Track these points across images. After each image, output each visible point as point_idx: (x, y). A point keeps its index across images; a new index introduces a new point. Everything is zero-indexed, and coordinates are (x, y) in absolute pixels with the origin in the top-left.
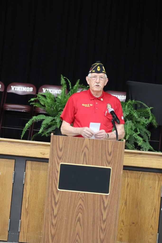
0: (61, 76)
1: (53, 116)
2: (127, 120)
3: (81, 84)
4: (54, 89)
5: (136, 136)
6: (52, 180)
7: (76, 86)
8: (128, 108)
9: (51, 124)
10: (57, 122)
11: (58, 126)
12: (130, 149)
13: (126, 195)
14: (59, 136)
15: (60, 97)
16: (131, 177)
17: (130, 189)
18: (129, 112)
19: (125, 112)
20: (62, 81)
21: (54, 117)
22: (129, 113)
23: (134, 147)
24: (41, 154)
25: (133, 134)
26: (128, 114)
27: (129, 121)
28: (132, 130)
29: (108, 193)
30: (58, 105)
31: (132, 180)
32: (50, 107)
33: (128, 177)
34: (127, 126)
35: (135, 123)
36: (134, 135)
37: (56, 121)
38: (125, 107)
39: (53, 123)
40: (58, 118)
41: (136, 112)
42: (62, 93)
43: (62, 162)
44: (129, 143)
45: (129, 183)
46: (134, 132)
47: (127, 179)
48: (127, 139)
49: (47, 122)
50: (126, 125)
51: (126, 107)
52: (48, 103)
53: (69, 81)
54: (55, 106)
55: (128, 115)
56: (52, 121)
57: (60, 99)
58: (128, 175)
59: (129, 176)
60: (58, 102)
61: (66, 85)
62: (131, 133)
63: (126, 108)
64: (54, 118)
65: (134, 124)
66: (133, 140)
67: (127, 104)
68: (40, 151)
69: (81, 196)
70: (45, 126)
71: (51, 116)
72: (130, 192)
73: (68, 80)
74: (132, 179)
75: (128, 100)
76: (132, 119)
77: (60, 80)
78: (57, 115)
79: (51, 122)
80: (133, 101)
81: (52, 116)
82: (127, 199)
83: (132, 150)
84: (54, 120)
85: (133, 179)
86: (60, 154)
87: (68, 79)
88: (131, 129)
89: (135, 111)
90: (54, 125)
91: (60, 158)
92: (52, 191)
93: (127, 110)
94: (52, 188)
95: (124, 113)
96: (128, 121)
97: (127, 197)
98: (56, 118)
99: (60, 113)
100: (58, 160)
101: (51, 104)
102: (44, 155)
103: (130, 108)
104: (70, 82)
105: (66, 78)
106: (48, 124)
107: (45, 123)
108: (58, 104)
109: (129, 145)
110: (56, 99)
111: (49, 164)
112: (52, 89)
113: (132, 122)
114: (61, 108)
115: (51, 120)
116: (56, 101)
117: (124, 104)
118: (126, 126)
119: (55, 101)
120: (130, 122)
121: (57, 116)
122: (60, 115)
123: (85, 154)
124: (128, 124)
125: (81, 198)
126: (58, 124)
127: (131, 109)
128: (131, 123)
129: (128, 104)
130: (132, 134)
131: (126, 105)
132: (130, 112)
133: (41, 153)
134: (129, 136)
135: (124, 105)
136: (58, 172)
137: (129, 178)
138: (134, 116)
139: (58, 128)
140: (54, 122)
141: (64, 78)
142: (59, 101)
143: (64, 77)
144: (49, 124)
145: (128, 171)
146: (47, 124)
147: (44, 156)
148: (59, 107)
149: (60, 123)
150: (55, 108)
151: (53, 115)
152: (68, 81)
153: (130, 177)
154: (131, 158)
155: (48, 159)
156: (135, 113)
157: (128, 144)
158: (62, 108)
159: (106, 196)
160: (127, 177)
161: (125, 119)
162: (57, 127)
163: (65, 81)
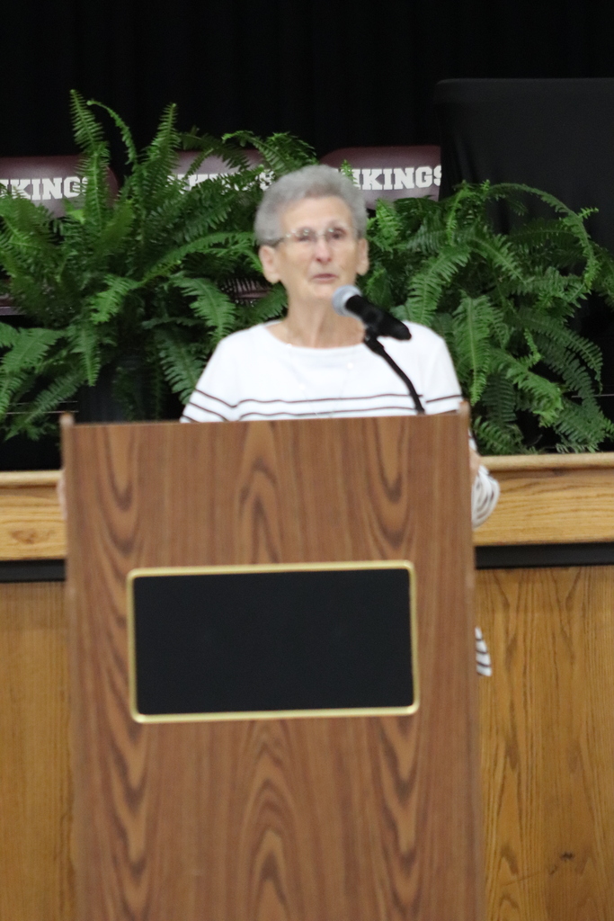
0: (69, 97)
1: (56, 324)
2: (463, 292)
3: (188, 130)
4: (41, 178)
5: (524, 376)
6: (97, 673)
7: (158, 141)
8: (461, 226)
9: (51, 367)
10: (79, 354)
11: (89, 372)
12: (498, 454)
13: (508, 704)
14: (105, 430)
15: (79, 216)
16: (522, 608)
17: (525, 673)
18: (469, 249)
19: (445, 252)
20: (78, 125)
21: (64, 326)
22: (472, 254)
23: (519, 440)
24: (14, 541)
25: (507, 366)
26: (466, 260)
27: (476, 302)
28: (497, 345)
29: (409, 702)
30: (74, 256)
31: (533, 620)
32: (29, 274)
33: (506, 605)
34: (470, 327)
35: (510, 304)
36: (510, 373)
37: (76, 350)
38: (444, 224)
39: (57, 361)
40: (83, 334)
41: (504, 243)
42: (89, 191)
43: (137, 566)
44: (489, 419)
45: (515, 640)
46: (510, 358)
47: (500, 617)
48: (475, 399)
49: (27, 360)
50: (460, 323)
51: (451, 222)
52: (16, 253)
53: (119, 122)
54: (57, 266)
55: (463, 265)
56: (53, 351)
57: (78, 222)
58: (503, 593)
59: (512, 600)
60: (73, 246)
61: (106, 143)
62: (494, 364)
63: (449, 230)
64: (60, 334)
65: (502, 314)
66: (511, 401)
67: (450, 208)
68: (11, 525)
69: (265, 737)
70: (16, 383)
71: (41, 326)
72: (525, 686)
73: (113, 114)
74: (530, 615)
75: (458, 186)
76: (491, 285)
77: (68, 119)
78: (78, 317)
79: (46, 358)
80: (486, 186)
81: (50, 326)
82: (514, 728)
83: (510, 454)
84: (62, 343)
85: (536, 615)
86: (125, 521)
87: (110, 111)
88: (493, 341)
89: (499, 239)
90: (63, 371)
91: (126, 547)
92: (105, 731)
93: (456, 241)
94: (102, 713)
95: (442, 256)
96: (469, 303)
97: (513, 717)
98: (71, 331)
99: (90, 305)
100: (118, 556)
101: (36, 257)
102: (29, 541)
103: (472, 229)
104: (127, 124)
105: (99, 104)
106: (33, 368)
107: (17, 369)
108: (75, 253)
109: (492, 429)
110: (61, 227)
111: (72, 589)
112: (31, 178)
113: (491, 301)
114: (92, 271)
115: (46, 348)
116: (62, 238)
117: (434, 212)
118: (460, 329)
119: (58, 239)
120: (481, 304)
121: (76, 323)
122: (94, 315)
123: (258, 509)
124: (469, 320)
125: (265, 748)
126: (88, 362)
127: (479, 233)
128: (488, 308)
129: (460, 206)
130: (501, 367)
131: (445, 212)
132: (477, 251)
133: (15, 534)
134: (483, 380)
135: (438, 212)
136: (121, 621)
137: (512, 614)
138: (500, 267)
139: (91, 382)
140: (64, 353)
141: (91, 108)
142: (78, 239)
143: (89, 103)
144: (40, 367)
145: (501, 574)
146: (29, 372)
147: (29, 546)
148: (81, 270)
149: (95, 356)
150: (58, 278)
151: (53, 318)
152: (113, 120)
153: (518, 607)
154: (508, 499)
155: (59, 563)
156: (505, 250)
157: (485, 425)
158: (96, 274)
159: (404, 721)
160: (500, 606)
161: (450, 292)
162: (87, 381)
163: (96, 121)
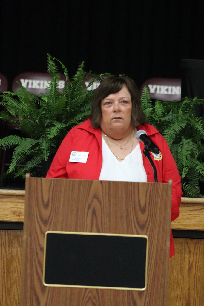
0: (47, 56)
1: (36, 137)
2: (183, 137)
3: (89, 71)
4: (44, 81)
5: (202, 169)
6: (32, 266)
7: (78, 74)
8: (184, 113)
9: (32, 153)
10: (43, 149)
11: (45, 156)
12: (191, 197)
13: (188, 288)
15: (45, 99)
16: (195, 253)
17: (195, 277)
18: (186, 122)
19: (177, 122)
20: (49, 66)
21: (38, 138)
22: (187, 123)
23: (199, 192)
24: (13, 215)
25: (197, 165)
26: (185, 126)
27: (187, 141)
28: (194, 157)
31: (199, 258)
32: (27, 119)
33: (190, 252)
34: (184, 150)
35: (200, 143)
36: (197, 168)
37: (41, 148)
38: (178, 112)
39: (35, 151)
40: (44, 142)
41: (199, 120)
42: (51, 90)
43: (49, 230)
44: (189, 184)
45: (192, 265)
46: (198, 162)
47: (187, 256)
48: (183, 176)
49: (24, 150)
50: (180, 149)
51: (180, 111)
52: (23, 111)
53: (63, 67)
54: (37, 116)
55: (183, 127)
56: (33, 147)
57: (46, 101)
58: (189, 248)
59: (192, 250)
60: (44, 110)
62: (192, 164)
63: (179, 114)
64: (37, 141)
65: (196, 146)
66: (198, 178)
67: (180, 106)
68: (12, 209)
69: (90, 294)
70: (19, 158)
71: (30, 138)
72: (194, 282)
73: (61, 63)
74: (198, 256)
76: (193, 135)
77: (46, 64)
78: (43, 136)
79: (30, 149)
80: (195, 99)
81: (34, 138)
82: (189, 297)
83: (195, 197)
84: (37, 144)
85: (200, 256)
87: (61, 62)
88: (192, 155)
89: (197, 119)
90: (37, 154)
91: (45, 222)
92: (33, 288)
93: (182, 118)
94: (32, 281)
95: (176, 124)
96: (184, 141)
97: (189, 293)
98: (40, 140)
99: (47, 131)
100: (42, 225)
101: (30, 113)
102: (19, 215)
103: (188, 115)
104: (66, 68)
105: (57, 60)
106: (26, 153)
107: (20, 153)
108: (44, 112)
109: (190, 187)
110: (41, 102)
113: (192, 141)
114: (50, 119)
115: (31, 146)
116: (41, 107)
117: (175, 107)
118: (180, 150)
119: (39, 107)
120: (188, 142)
121: (43, 138)
122: (48, 135)
123: (94, 212)
124: (184, 147)
125: (90, 299)
126: (45, 152)
127: (190, 116)
128: (191, 144)
129: (184, 106)
130: (194, 165)
131: (178, 108)
132: (189, 122)
133: (14, 213)
134: (187, 170)
135: (176, 107)
136: (42, 249)
137: (192, 255)
138: (197, 129)
139: (46, 160)
140: (37, 148)
141: (54, 60)
142: (46, 107)
143: (53, 59)
144: (28, 153)
145: (189, 240)
146: (24, 154)
147: (19, 217)
148: (46, 119)
149: (48, 150)
150: (37, 121)
151: (35, 135)
152: (61, 66)
153: (194, 253)
156: (199, 123)
157: (187, 186)
158: (51, 120)
159: (141, 293)
160: (187, 252)
161: (178, 137)
162: (44, 159)
163: (56, 65)
